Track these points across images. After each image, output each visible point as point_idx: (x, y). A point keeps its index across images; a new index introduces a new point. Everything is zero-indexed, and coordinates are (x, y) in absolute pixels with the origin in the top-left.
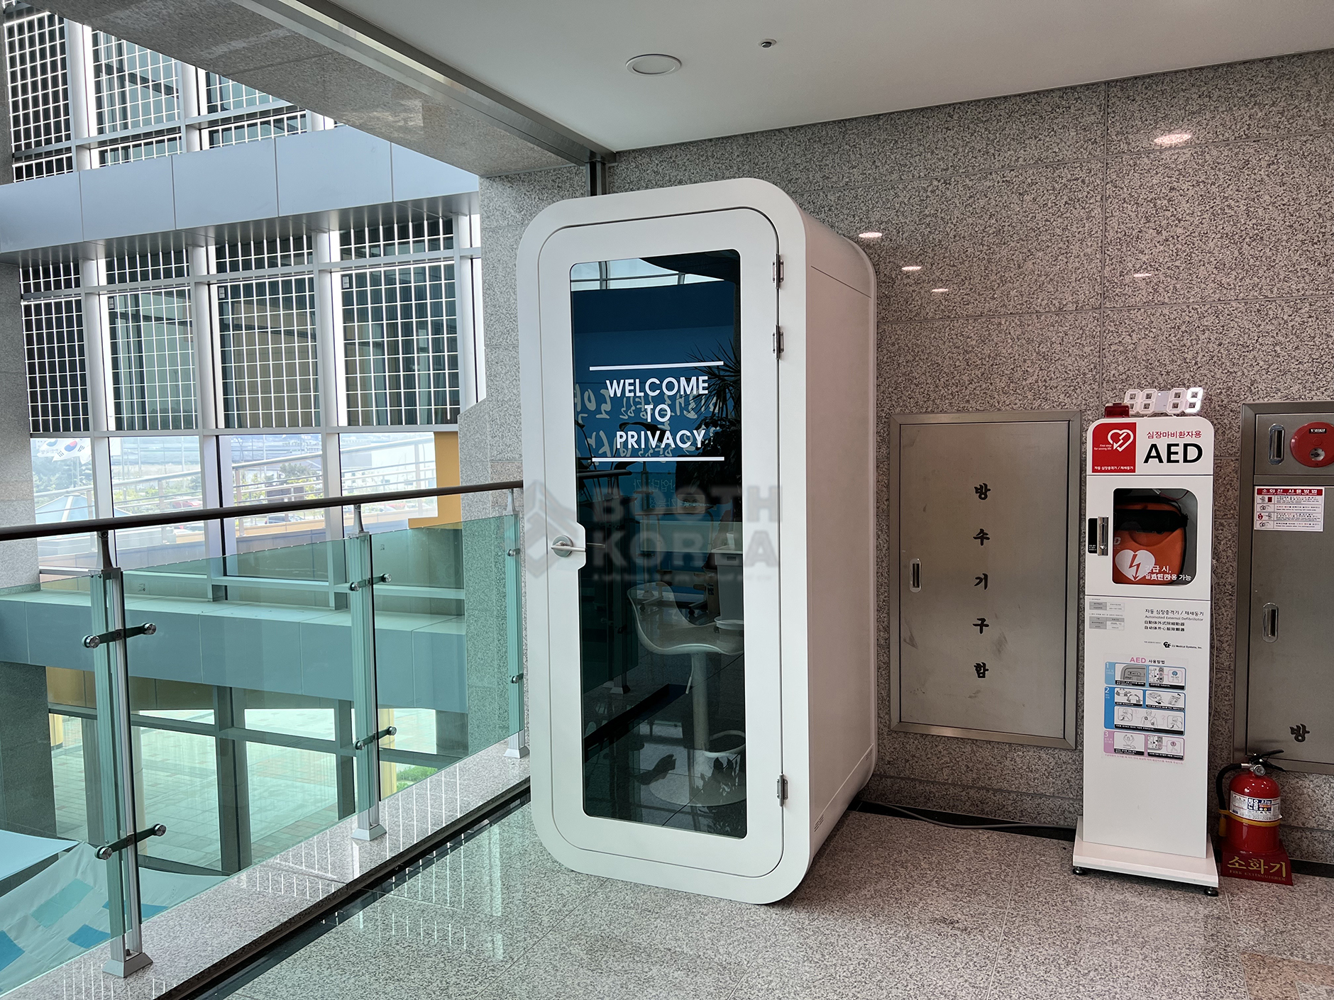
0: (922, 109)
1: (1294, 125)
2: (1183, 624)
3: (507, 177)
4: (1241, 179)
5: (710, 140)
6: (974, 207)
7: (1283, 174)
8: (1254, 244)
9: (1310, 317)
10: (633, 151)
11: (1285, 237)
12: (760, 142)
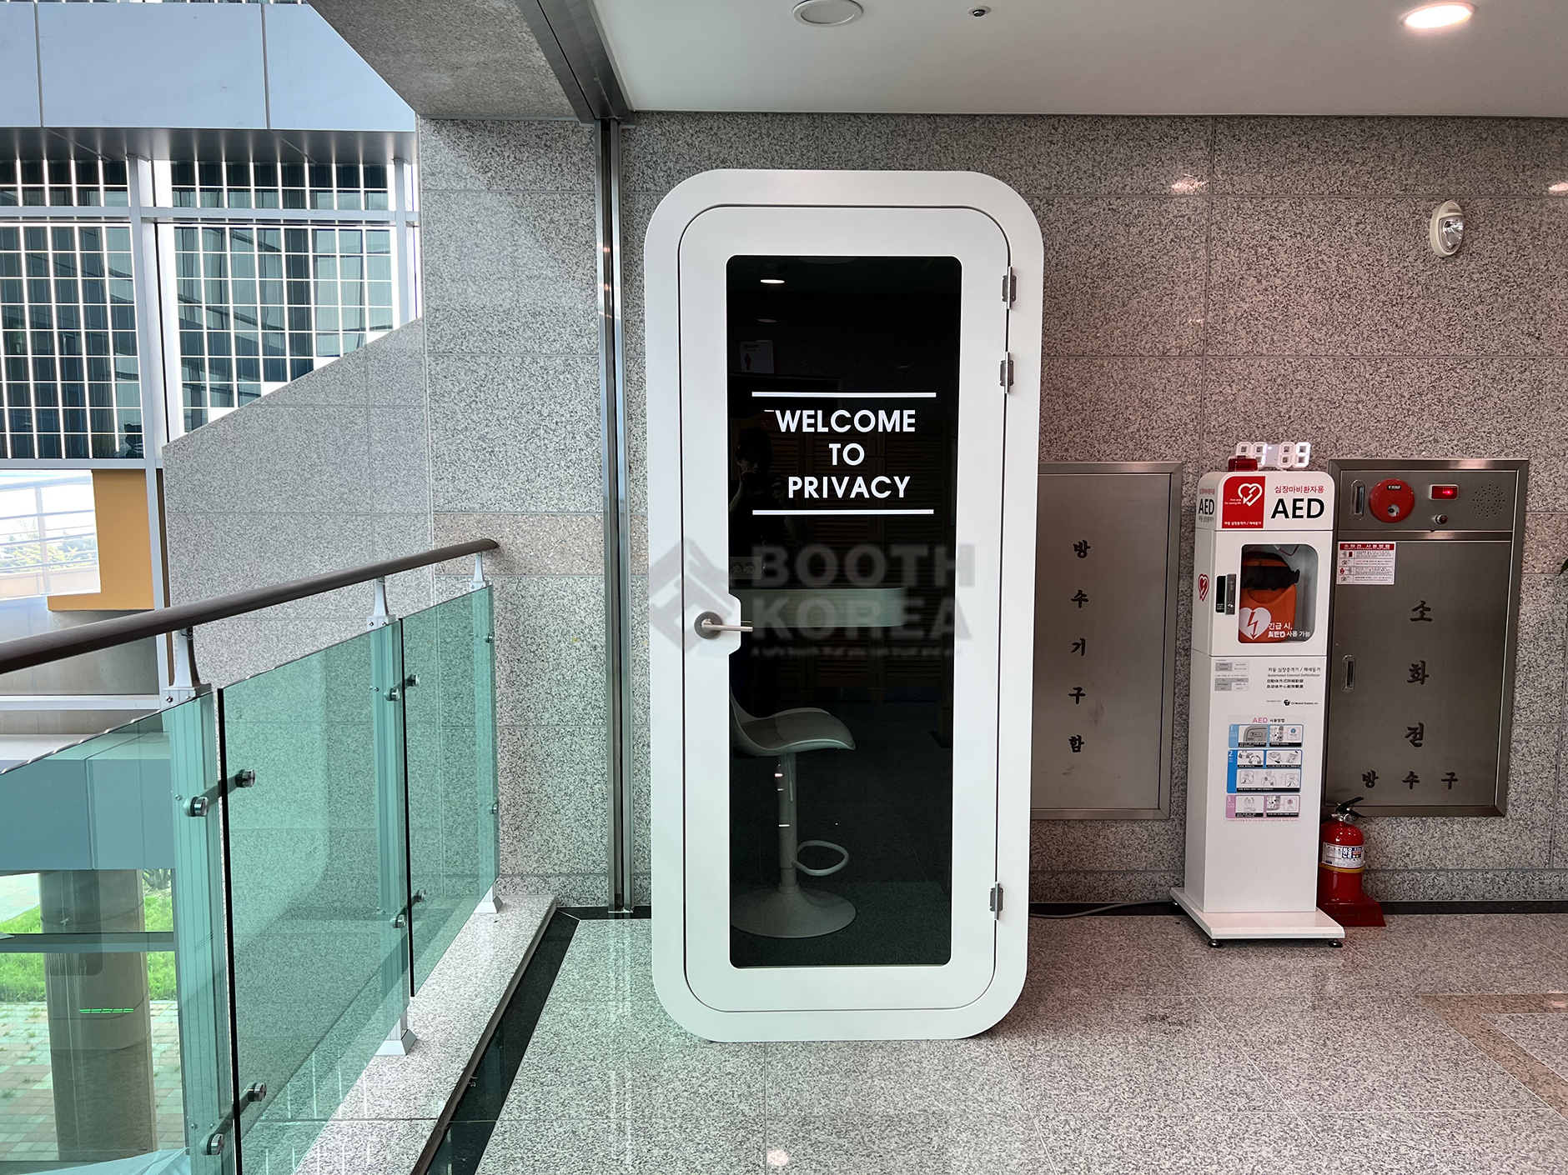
0: (1025, 116)
1: (1380, 186)
2: (1302, 681)
3: (464, 122)
4: (1334, 235)
5: (765, 114)
6: (1078, 233)
7: (1369, 235)
8: (1342, 301)
9: (1388, 377)
10: (659, 113)
11: (1369, 297)
12: (830, 125)
